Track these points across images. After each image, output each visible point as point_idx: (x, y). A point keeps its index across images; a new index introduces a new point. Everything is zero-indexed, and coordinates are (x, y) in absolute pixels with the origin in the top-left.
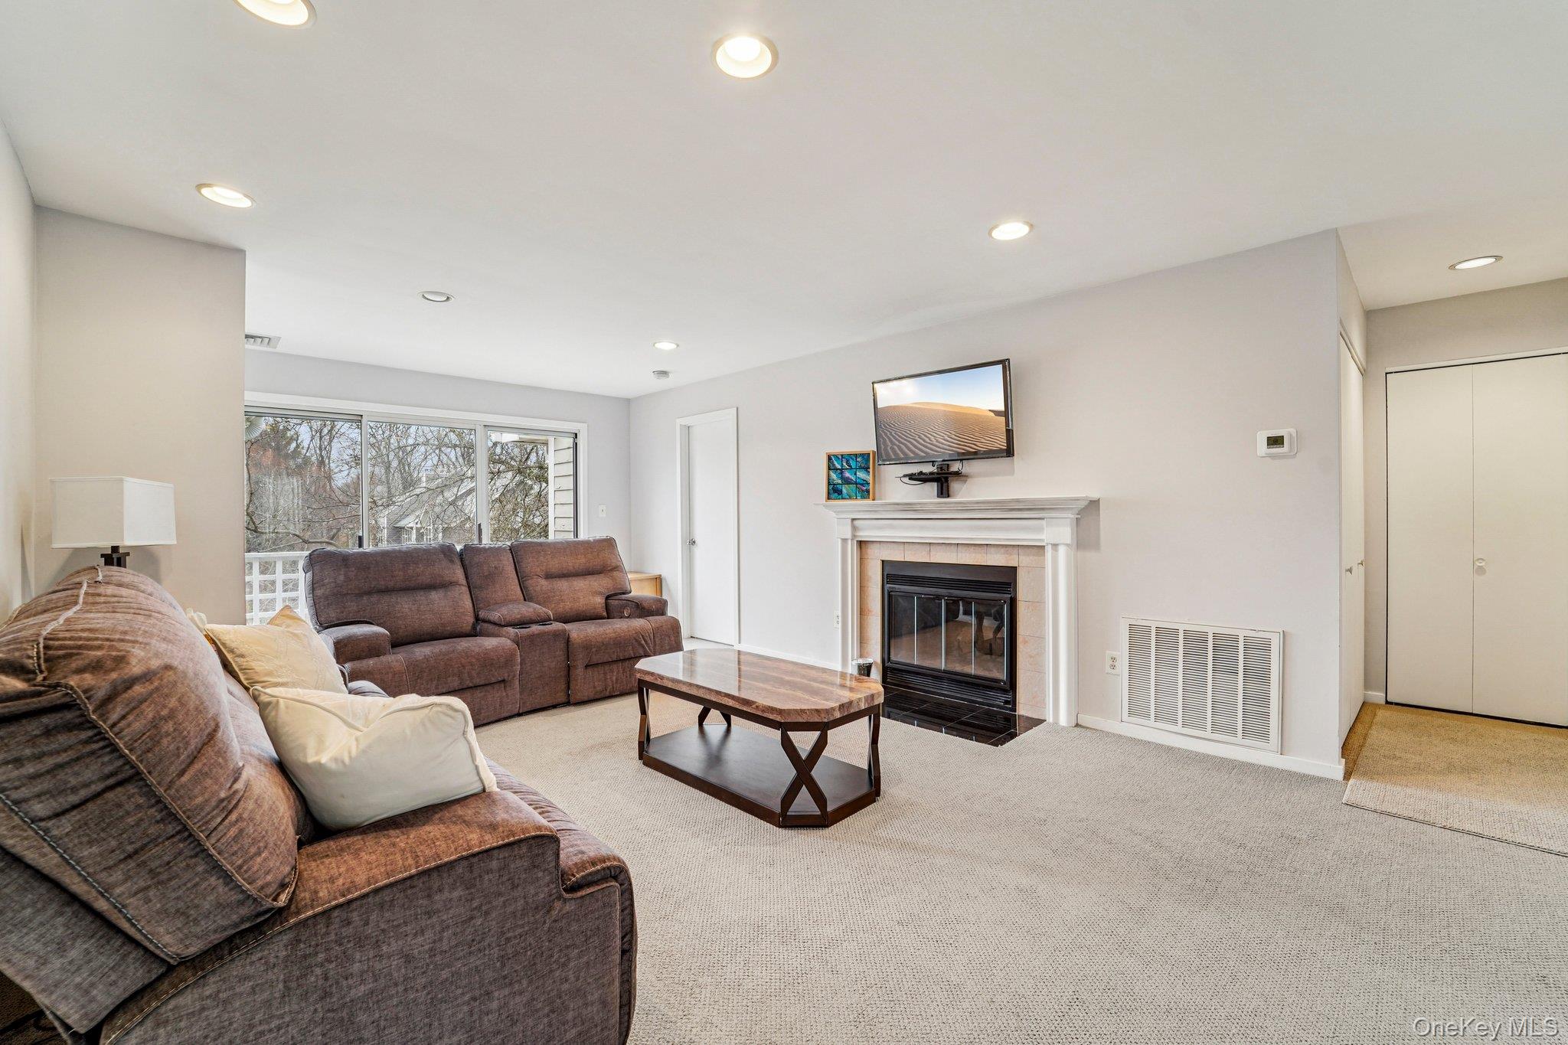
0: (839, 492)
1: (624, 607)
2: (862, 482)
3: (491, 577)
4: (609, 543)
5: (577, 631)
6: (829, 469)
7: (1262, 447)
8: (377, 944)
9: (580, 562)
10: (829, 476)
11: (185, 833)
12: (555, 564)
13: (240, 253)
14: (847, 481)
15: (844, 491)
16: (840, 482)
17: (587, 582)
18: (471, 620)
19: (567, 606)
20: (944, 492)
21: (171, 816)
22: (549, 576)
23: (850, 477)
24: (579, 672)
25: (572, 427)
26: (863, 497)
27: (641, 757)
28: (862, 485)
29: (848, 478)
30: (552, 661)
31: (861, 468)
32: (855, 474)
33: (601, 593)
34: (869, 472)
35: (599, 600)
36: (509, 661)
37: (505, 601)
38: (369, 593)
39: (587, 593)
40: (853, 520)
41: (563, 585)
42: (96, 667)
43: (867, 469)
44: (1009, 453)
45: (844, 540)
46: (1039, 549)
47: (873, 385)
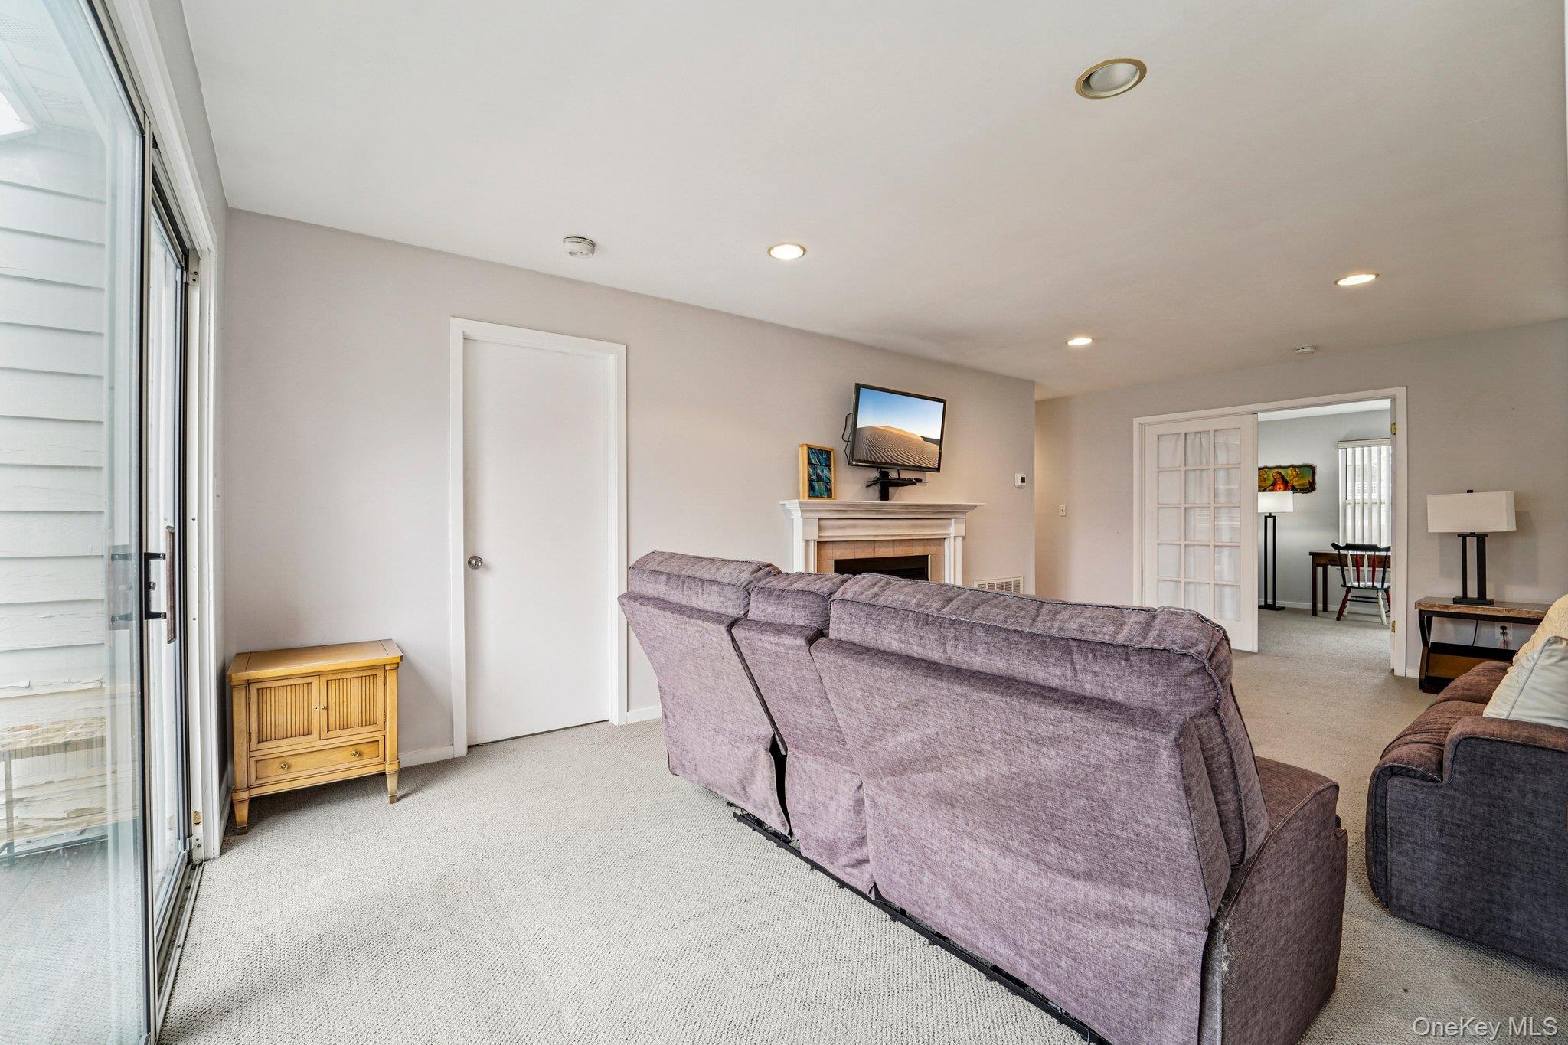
0: (815, 489)
2: (827, 480)
6: (808, 463)
7: (1019, 482)
10: (809, 470)
14: (819, 478)
15: (818, 488)
16: (815, 478)
20: (884, 496)
23: (821, 473)
26: (828, 496)
28: (827, 483)
29: (819, 474)
31: (826, 465)
32: (823, 470)
34: (831, 471)
40: (819, 519)
43: (829, 466)
44: (938, 470)
45: (807, 542)
46: (941, 541)
47: (858, 387)
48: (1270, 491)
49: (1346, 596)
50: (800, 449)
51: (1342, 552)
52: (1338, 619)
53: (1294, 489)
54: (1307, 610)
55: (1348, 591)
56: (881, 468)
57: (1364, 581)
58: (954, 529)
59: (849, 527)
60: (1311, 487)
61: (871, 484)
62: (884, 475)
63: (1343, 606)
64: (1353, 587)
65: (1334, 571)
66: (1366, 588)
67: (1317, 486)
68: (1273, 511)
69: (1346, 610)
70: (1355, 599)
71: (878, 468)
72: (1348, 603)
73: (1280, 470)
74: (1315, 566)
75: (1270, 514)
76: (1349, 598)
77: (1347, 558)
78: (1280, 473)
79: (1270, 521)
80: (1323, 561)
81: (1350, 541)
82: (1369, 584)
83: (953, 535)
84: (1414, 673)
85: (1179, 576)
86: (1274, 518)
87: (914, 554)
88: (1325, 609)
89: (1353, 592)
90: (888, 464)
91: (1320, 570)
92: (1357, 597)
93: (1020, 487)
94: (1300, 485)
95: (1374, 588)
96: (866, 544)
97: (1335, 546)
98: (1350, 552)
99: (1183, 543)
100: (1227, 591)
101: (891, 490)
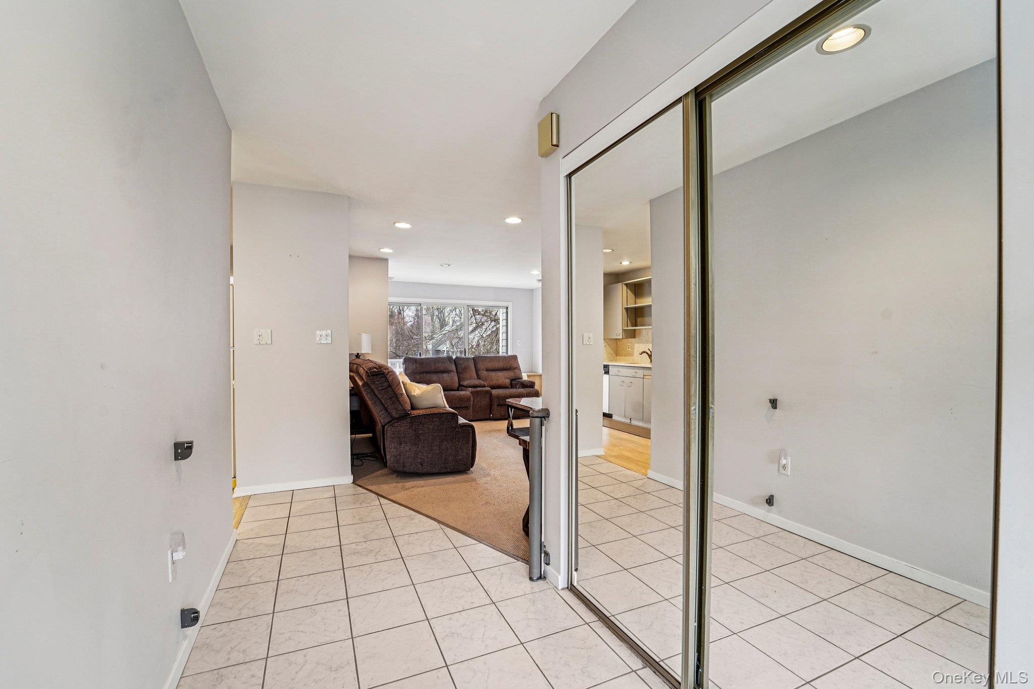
1: (517, 384)
3: (466, 369)
4: (515, 358)
5: (495, 392)
8: (423, 424)
9: (501, 365)
11: (397, 397)
12: (490, 365)
13: (388, 259)
17: (503, 373)
18: (457, 385)
19: (494, 382)
21: (395, 393)
22: (488, 370)
24: (495, 407)
25: (505, 304)
27: (508, 433)
30: (485, 402)
33: (508, 378)
35: (508, 381)
36: (468, 399)
37: (471, 378)
38: (423, 373)
39: (502, 378)
41: (493, 374)
42: (385, 369)
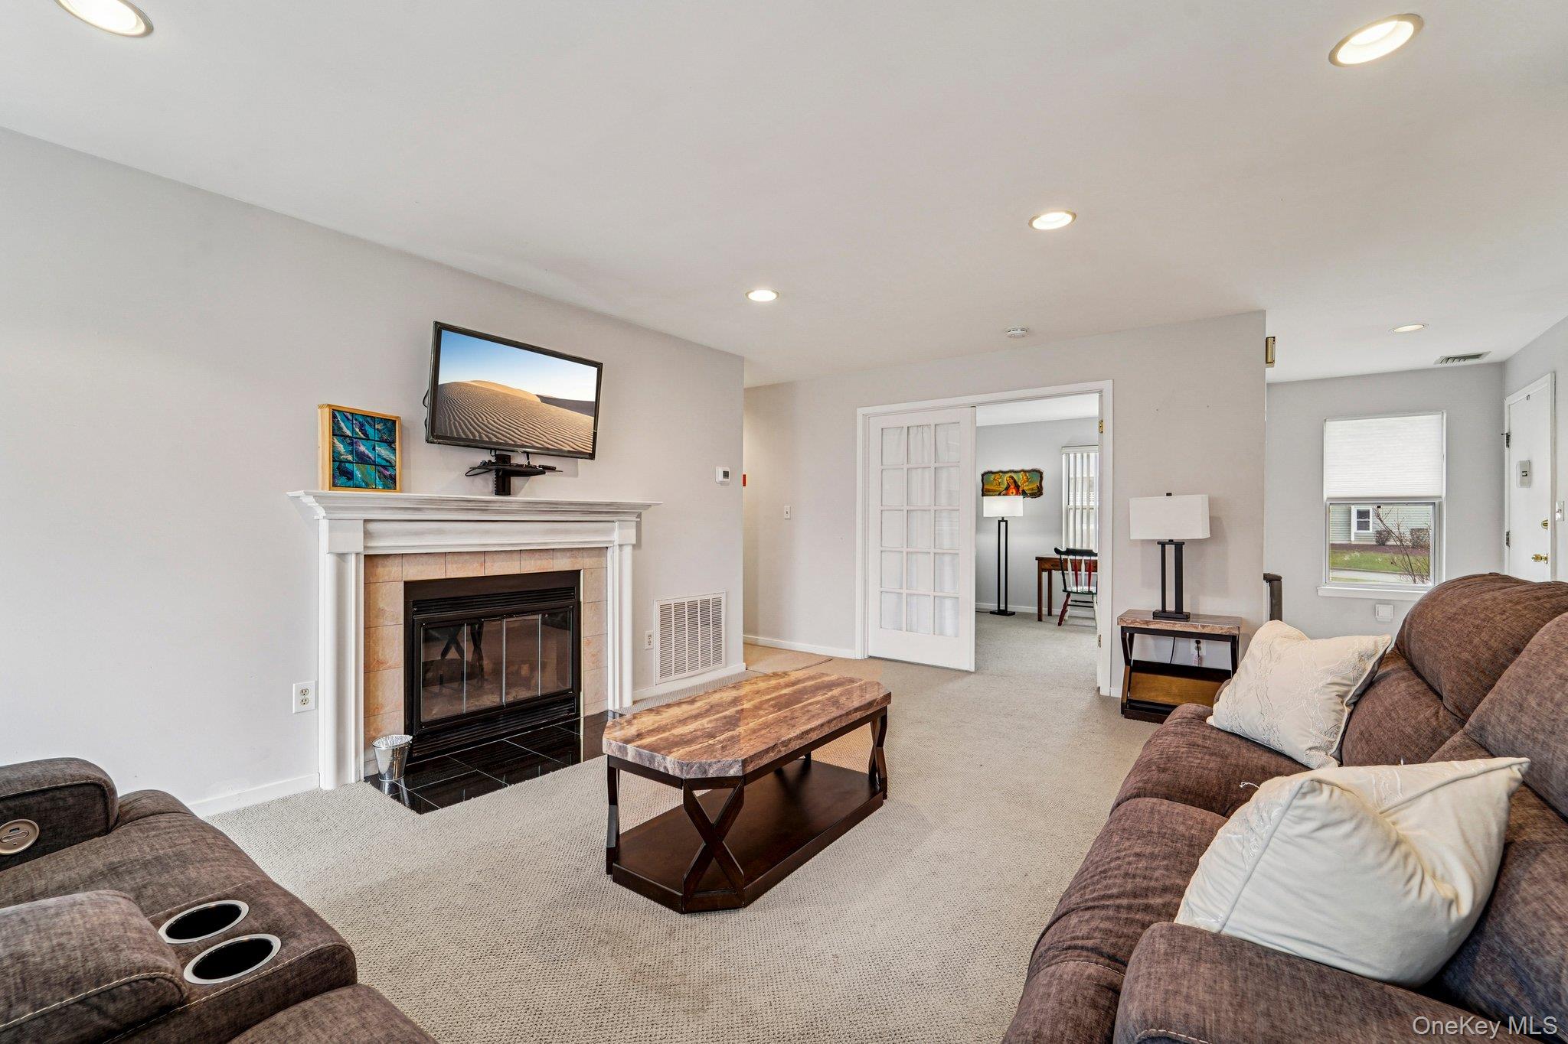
0: (349, 475)
2: (384, 463)
6: (333, 435)
7: (720, 477)
10: (334, 445)
14: (362, 459)
15: (358, 474)
16: (350, 458)
20: (503, 488)
23: (367, 452)
26: (386, 487)
28: (384, 467)
29: (363, 454)
31: (382, 441)
32: (374, 449)
34: (395, 449)
40: (366, 521)
43: (390, 443)
44: (592, 456)
45: (342, 557)
46: (601, 551)
47: (440, 328)
48: (1004, 495)
49: (1067, 600)
50: (319, 410)
51: (1063, 557)
52: (1060, 624)
53: (1024, 494)
54: (1034, 614)
55: (1068, 596)
56: (496, 450)
57: (1081, 585)
58: (620, 534)
59: (431, 532)
60: (1038, 492)
61: (473, 472)
62: (503, 459)
63: (1064, 611)
64: (1072, 592)
65: (1057, 575)
66: (1082, 593)
67: (1044, 491)
68: (1006, 515)
69: (1067, 615)
70: (1074, 603)
71: (491, 449)
72: (1068, 608)
73: (1013, 475)
74: (1041, 570)
75: (1003, 518)
76: (1069, 602)
77: (1067, 562)
78: (1012, 478)
79: (1003, 524)
80: (1047, 566)
81: (1071, 547)
82: (1086, 589)
83: (616, 543)
84: (1117, 692)
85: (901, 588)
86: (1006, 522)
87: (555, 569)
88: (1050, 613)
89: (1073, 597)
90: (507, 444)
91: (1045, 575)
92: (1076, 601)
93: (722, 483)
94: (1029, 489)
95: (1090, 593)
96: (467, 557)
97: (1057, 551)
98: (1072, 557)
99: (905, 550)
100: (948, 603)
101: (515, 481)
